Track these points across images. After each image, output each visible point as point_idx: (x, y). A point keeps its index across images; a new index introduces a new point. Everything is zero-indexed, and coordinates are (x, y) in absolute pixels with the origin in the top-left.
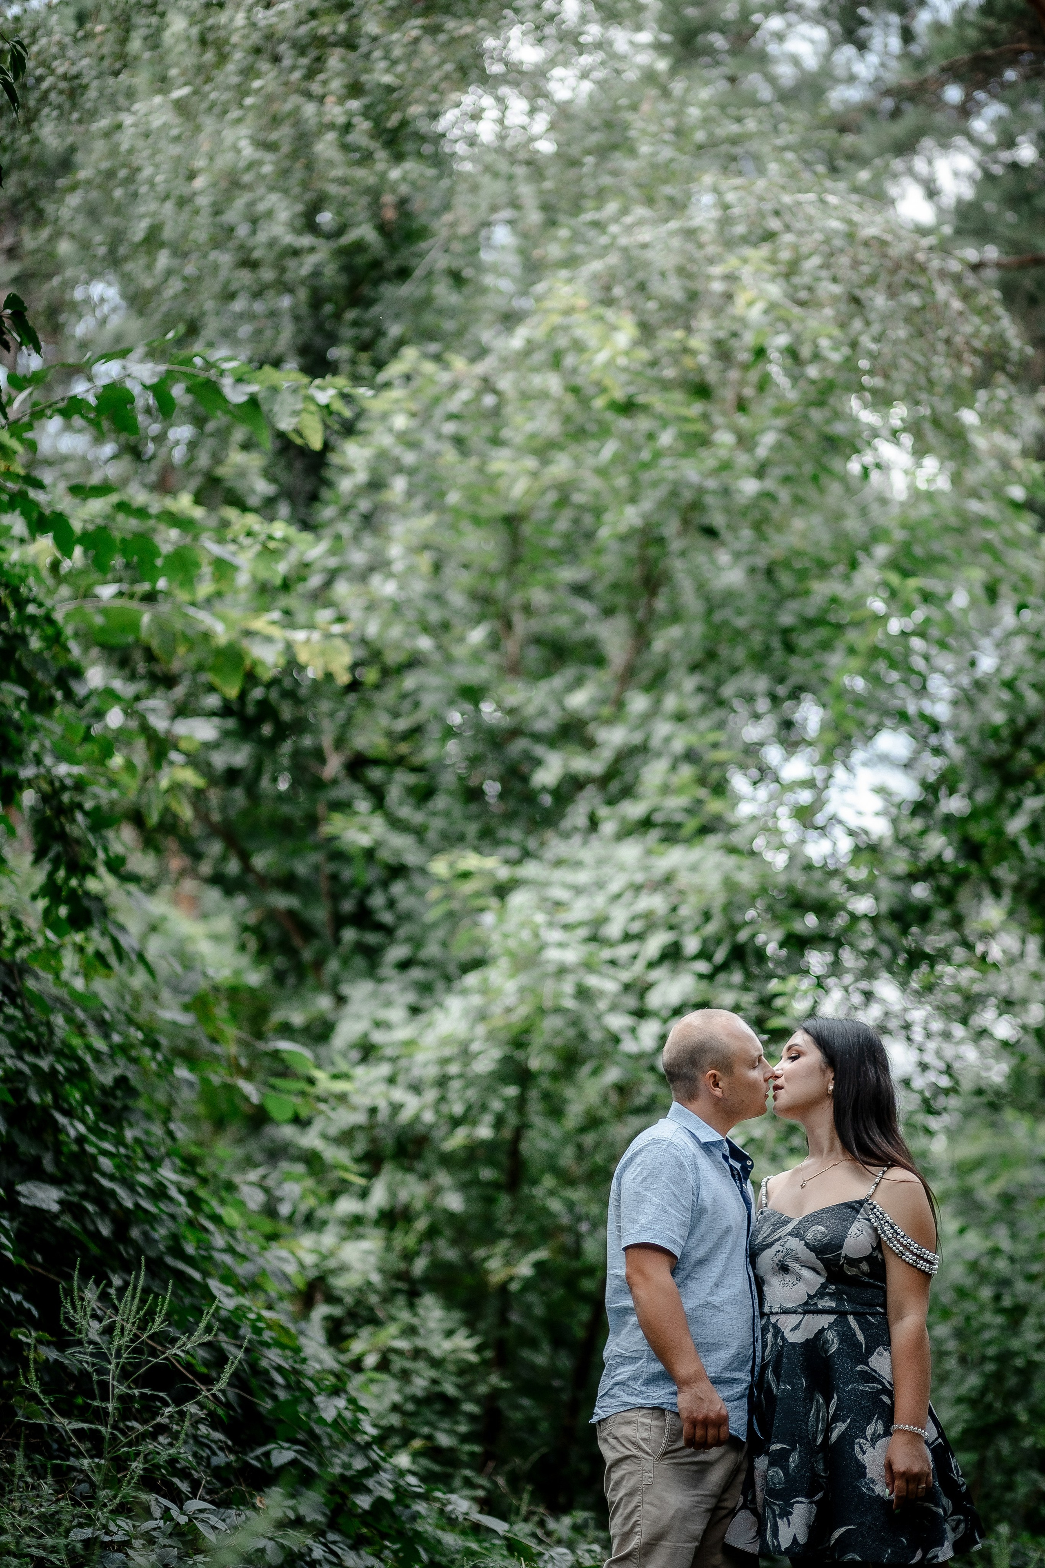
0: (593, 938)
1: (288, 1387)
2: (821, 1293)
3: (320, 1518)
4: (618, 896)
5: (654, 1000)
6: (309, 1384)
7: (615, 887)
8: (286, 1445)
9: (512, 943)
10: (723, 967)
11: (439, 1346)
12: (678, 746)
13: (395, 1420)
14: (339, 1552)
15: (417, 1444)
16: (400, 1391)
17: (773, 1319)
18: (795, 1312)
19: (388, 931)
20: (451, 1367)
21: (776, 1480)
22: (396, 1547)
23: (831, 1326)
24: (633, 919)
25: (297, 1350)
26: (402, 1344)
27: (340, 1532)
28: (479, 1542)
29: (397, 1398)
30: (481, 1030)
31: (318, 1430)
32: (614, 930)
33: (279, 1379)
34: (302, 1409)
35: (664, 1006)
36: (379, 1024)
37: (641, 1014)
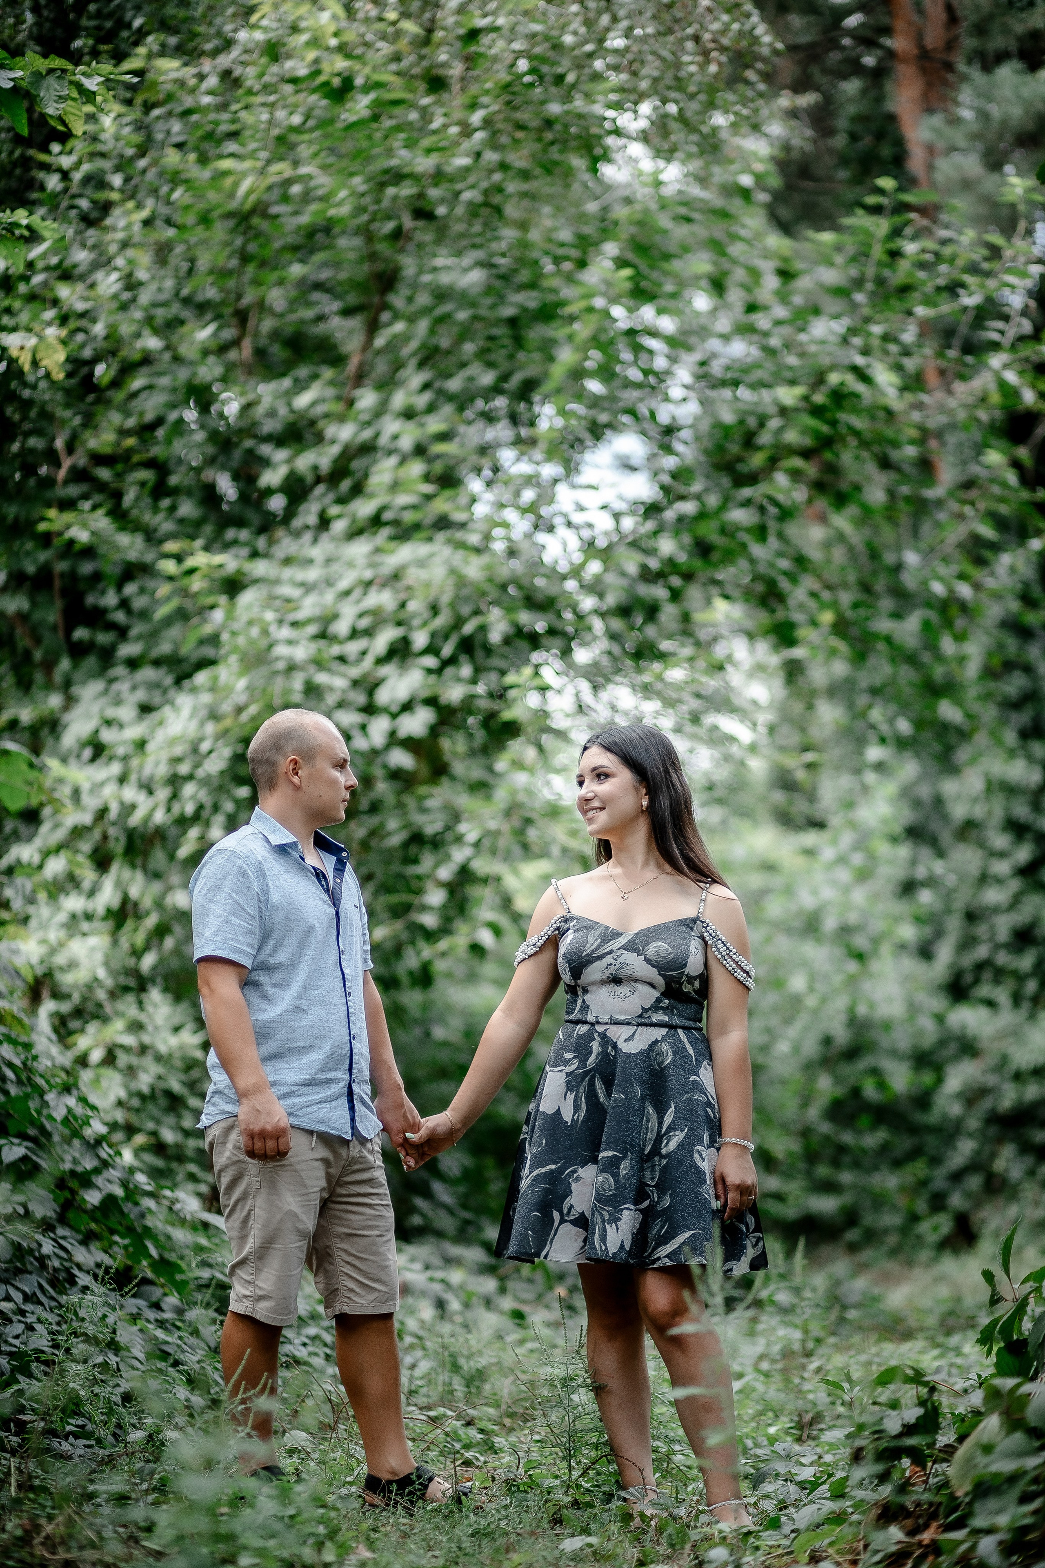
0: (323, 635)
1: (19, 1082)
2: (656, 1007)
3: (51, 1214)
4: (347, 593)
5: (383, 696)
6: (41, 1082)
7: (343, 584)
8: (16, 1141)
9: (241, 641)
10: (452, 661)
11: (165, 1042)
12: (406, 443)
13: (119, 1116)
14: (69, 1247)
15: (140, 1139)
16: (126, 1086)
17: (600, 1029)
18: (629, 1024)
19: (122, 632)
20: (178, 1063)
21: (606, 1187)
22: (127, 1241)
23: (664, 1038)
24: (361, 615)
25: (28, 1046)
26: (129, 1040)
27: (71, 1227)
28: (209, 1237)
29: (122, 1094)
30: (210, 728)
31: (48, 1126)
32: (342, 627)
33: (10, 1074)
34: (33, 1105)
35: (392, 701)
36: (108, 723)
37: (370, 709)
